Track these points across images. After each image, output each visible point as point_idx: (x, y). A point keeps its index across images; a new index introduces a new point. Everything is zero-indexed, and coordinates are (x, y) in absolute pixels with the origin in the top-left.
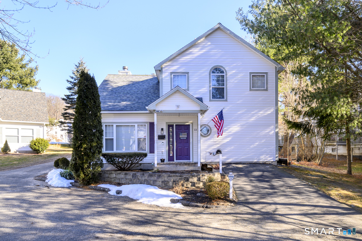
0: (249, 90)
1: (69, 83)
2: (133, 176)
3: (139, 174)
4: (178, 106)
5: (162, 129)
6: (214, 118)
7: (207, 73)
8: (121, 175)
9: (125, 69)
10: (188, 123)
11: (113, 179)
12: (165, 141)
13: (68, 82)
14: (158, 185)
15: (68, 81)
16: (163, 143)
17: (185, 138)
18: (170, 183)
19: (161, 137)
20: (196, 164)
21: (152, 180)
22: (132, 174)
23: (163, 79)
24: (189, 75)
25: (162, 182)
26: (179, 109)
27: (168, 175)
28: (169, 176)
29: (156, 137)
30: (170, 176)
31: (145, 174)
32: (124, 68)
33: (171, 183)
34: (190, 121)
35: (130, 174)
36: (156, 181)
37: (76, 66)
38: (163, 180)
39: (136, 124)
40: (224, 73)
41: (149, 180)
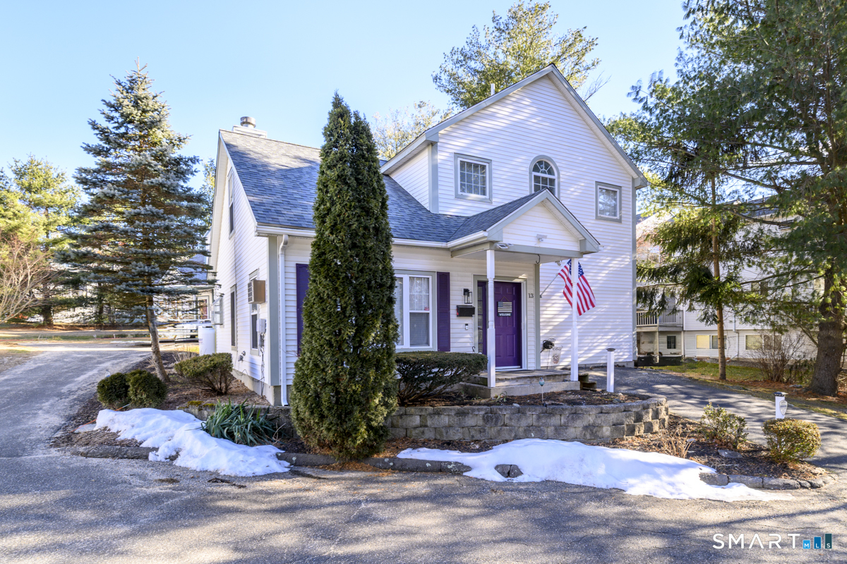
0: (594, 218)
1: (97, 132)
2: (486, 419)
3: (509, 412)
4: (540, 239)
5: (466, 292)
6: (562, 270)
7: (524, 169)
8: (442, 416)
9: (249, 123)
10: (518, 278)
11: (417, 431)
12: (472, 322)
13: (94, 129)
14: (573, 436)
15: (94, 125)
16: (467, 325)
17: (508, 315)
18: (605, 429)
19: (465, 312)
20: (568, 376)
21: (553, 426)
22: (482, 413)
23: (439, 166)
24: (493, 167)
25: (586, 428)
26: (542, 245)
27: (599, 410)
28: (602, 413)
29: (453, 312)
30: (604, 411)
31: (529, 411)
32: (245, 122)
33: (607, 430)
34: (521, 275)
35: (476, 413)
36: (566, 426)
37: (120, 84)
38: (585, 423)
39: (406, 275)
40: (554, 175)
41: (542, 426)
